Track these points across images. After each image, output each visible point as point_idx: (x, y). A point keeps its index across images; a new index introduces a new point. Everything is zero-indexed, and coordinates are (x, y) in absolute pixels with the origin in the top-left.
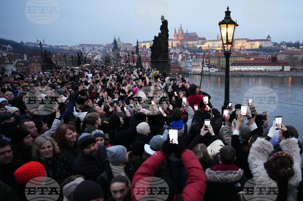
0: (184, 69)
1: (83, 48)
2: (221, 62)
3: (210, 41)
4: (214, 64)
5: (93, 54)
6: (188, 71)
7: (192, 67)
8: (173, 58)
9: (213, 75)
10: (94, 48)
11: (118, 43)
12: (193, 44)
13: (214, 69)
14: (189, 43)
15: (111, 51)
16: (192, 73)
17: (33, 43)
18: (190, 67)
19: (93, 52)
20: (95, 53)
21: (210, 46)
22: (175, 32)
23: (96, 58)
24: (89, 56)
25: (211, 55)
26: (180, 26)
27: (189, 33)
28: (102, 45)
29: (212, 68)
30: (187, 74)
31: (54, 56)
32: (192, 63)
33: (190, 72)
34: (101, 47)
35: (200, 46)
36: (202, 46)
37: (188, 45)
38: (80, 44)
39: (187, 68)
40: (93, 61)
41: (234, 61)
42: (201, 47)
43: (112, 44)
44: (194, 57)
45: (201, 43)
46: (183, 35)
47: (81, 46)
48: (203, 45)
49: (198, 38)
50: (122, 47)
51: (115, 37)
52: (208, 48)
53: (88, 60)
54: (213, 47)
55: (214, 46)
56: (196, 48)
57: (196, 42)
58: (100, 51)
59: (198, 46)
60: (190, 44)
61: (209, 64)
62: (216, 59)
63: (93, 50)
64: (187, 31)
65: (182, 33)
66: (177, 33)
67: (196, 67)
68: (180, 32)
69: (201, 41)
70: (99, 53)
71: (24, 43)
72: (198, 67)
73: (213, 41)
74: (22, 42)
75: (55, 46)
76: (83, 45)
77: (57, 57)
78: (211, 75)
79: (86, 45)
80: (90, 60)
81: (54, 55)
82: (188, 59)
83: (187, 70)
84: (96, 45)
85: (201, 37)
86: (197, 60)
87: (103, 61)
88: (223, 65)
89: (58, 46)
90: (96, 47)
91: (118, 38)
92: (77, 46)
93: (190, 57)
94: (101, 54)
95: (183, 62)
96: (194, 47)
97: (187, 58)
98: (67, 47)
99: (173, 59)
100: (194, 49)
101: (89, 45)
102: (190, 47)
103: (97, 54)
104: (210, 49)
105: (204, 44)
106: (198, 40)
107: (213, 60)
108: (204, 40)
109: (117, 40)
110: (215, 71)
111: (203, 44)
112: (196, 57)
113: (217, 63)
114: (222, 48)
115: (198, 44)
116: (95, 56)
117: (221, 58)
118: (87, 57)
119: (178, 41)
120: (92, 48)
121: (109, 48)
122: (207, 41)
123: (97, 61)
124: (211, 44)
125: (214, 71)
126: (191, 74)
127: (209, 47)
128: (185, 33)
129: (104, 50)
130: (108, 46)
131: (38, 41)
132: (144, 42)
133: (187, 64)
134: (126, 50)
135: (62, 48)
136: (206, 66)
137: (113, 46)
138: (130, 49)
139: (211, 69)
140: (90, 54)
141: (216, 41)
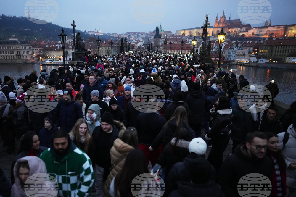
0: (227, 59)
1: (129, 36)
2: (274, 52)
3: (256, 28)
4: (264, 54)
5: (137, 41)
6: (231, 61)
7: (236, 56)
8: (214, 46)
9: (262, 67)
10: (138, 36)
11: (160, 31)
12: (235, 31)
13: (264, 60)
14: (231, 30)
15: (153, 38)
16: (235, 63)
17: (93, 32)
18: (233, 57)
19: (137, 39)
20: (138, 40)
21: (255, 33)
22: (217, 19)
23: (139, 44)
24: (133, 42)
25: (261, 43)
26: (223, 13)
27: (232, 20)
28: (145, 33)
29: (262, 59)
30: (230, 64)
31: (104, 43)
32: (236, 52)
33: (233, 62)
34: (144, 35)
35: (243, 33)
36: (245, 33)
37: (229, 32)
38: (127, 32)
39: (230, 58)
40: (136, 48)
41: (293, 51)
42: (244, 35)
43: (154, 32)
44: (240, 45)
45: (244, 31)
46: (225, 22)
47: (128, 34)
48: (247, 33)
49: (242, 24)
50: (162, 34)
51: (157, 25)
52: (252, 36)
53: (132, 46)
54: (259, 35)
55: (260, 33)
56: (239, 36)
57: (239, 29)
58: (142, 38)
59: (241, 34)
60: (232, 32)
61: (257, 54)
62: (267, 48)
63: (137, 38)
64: (230, 17)
65: (225, 20)
66: (219, 20)
67: (241, 57)
68: (222, 19)
69: (245, 28)
70: (141, 40)
71: (86, 32)
72: (243, 57)
73: (259, 28)
74: (85, 31)
75: (108, 34)
76: (129, 33)
77: (107, 43)
78: (259, 67)
79: (132, 33)
80: (133, 47)
81: (104, 41)
82: (232, 48)
83: (230, 59)
84: (139, 33)
85: (245, 24)
86: (243, 49)
87: (144, 48)
88: (276, 55)
89: (110, 34)
90: (140, 35)
91: (160, 26)
92: (125, 34)
93: (235, 45)
94: (144, 41)
95: (226, 51)
96: (236, 34)
97: (231, 46)
98: (117, 35)
99: (215, 48)
100: (236, 36)
101: (134, 33)
102: (231, 34)
103: (140, 41)
104: (254, 37)
105: (248, 31)
106: (242, 27)
107: (264, 49)
108: (248, 27)
109: (159, 28)
110: (266, 63)
111: (246, 31)
112: (242, 45)
113: (267, 53)
114: (269, 35)
115: (241, 32)
116: (138, 43)
117: (274, 48)
118: (132, 43)
119: (218, 29)
120: (137, 36)
121: (151, 35)
122: (253, 28)
123: (139, 47)
124: (256, 32)
125: (263, 62)
126: (233, 64)
127: (253, 34)
128: (228, 20)
129: (147, 37)
130: (150, 34)
131: (96, 30)
132: (184, 30)
133: (231, 53)
134: (166, 37)
135: (113, 35)
136: (254, 56)
137: (155, 33)
138: (169, 37)
139: (260, 60)
140: (134, 41)
141: (263, 27)
